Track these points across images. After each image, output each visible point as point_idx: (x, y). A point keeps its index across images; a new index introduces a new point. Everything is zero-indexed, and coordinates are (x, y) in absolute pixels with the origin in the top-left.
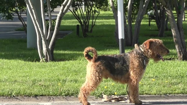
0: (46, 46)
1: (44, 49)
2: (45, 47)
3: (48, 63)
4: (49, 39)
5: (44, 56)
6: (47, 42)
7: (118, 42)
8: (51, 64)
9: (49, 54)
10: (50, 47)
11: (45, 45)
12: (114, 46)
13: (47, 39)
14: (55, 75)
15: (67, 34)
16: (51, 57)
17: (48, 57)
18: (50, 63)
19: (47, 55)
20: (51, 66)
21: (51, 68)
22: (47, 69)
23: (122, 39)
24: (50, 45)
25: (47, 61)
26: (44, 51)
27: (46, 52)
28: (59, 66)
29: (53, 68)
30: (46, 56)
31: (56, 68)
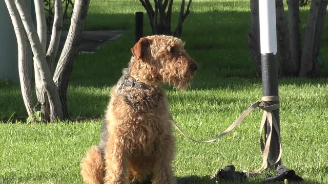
0: (45, 75)
1: (40, 84)
2: (42, 77)
3: (49, 125)
4: (52, 53)
5: (40, 105)
6: (49, 63)
7: (260, 63)
8: (60, 128)
9: (52, 99)
10: (55, 79)
11: (41, 71)
12: (246, 76)
13: (48, 53)
14: (72, 160)
15: (105, 39)
16: (60, 109)
17: (51, 108)
18: (55, 124)
19: (46, 104)
20: (58, 134)
21: (59, 141)
22: (48, 143)
23: (270, 56)
24: (56, 73)
25: (46, 119)
26: (40, 91)
27: (45, 94)
28: (82, 135)
29: (66, 141)
30: (44, 104)
31: (74, 139)
